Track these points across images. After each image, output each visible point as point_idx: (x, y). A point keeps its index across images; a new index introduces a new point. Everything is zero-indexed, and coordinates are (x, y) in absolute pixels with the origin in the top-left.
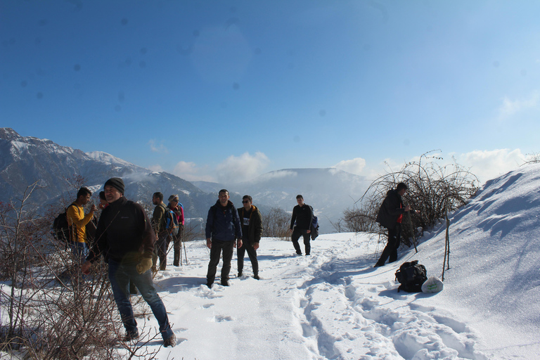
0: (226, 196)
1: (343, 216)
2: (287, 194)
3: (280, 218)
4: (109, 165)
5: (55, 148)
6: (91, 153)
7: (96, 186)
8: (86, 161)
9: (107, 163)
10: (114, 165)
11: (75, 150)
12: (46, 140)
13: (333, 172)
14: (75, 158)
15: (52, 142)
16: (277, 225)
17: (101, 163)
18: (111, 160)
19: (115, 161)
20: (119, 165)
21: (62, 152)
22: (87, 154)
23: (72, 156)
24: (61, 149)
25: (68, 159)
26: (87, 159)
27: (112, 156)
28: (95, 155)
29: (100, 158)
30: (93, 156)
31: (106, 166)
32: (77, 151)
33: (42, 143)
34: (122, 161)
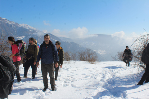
0: (48, 38)
1: (117, 54)
2: (94, 44)
3: (90, 53)
4: (28, 29)
5: (8, 21)
6: (21, 24)
7: (23, 37)
8: (19, 27)
9: (27, 28)
10: (29, 29)
11: (15, 23)
12: (5, 18)
13: (112, 36)
14: (15, 26)
15: (7, 20)
16: (88, 56)
17: (25, 28)
18: (29, 27)
19: (30, 28)
20: (32, 29)
21: (11, 23)
22: (20, 24)
23: (14, 25)
24: (10, 22)
25: (13, 26)
26: (20, 26)
27: (29, 26)
28: (23, 25)
29: (25, 26)
30: (22, 25)
31: (27, 29)
32: (16, 23)
33: (3, 19)
34: (33, 28)
